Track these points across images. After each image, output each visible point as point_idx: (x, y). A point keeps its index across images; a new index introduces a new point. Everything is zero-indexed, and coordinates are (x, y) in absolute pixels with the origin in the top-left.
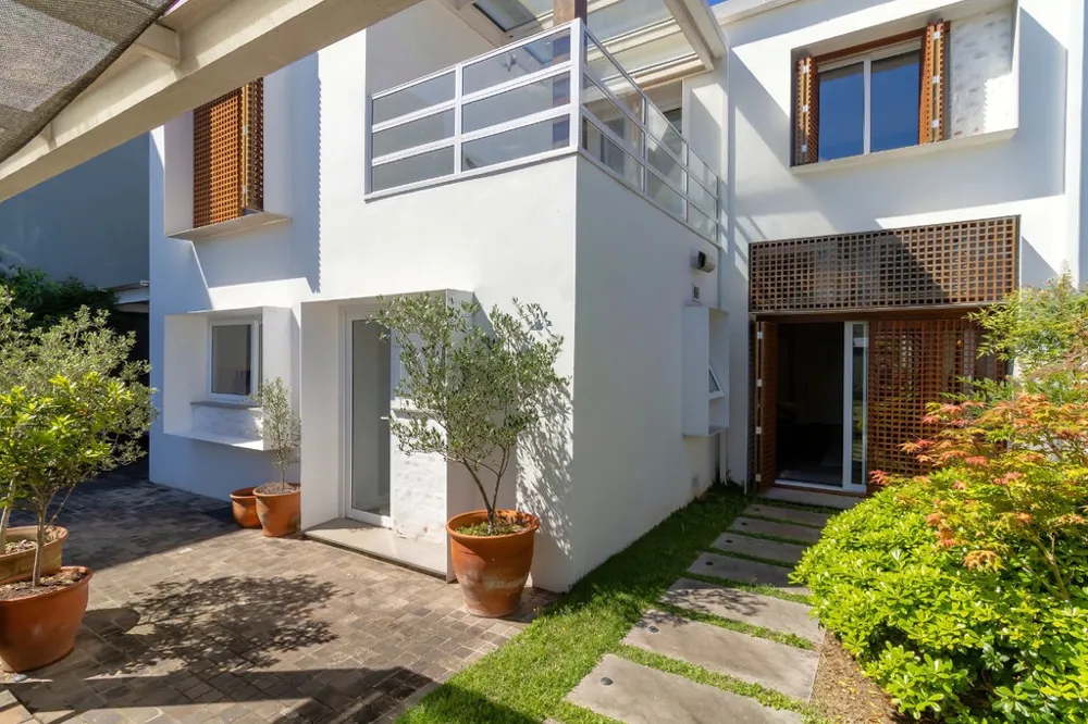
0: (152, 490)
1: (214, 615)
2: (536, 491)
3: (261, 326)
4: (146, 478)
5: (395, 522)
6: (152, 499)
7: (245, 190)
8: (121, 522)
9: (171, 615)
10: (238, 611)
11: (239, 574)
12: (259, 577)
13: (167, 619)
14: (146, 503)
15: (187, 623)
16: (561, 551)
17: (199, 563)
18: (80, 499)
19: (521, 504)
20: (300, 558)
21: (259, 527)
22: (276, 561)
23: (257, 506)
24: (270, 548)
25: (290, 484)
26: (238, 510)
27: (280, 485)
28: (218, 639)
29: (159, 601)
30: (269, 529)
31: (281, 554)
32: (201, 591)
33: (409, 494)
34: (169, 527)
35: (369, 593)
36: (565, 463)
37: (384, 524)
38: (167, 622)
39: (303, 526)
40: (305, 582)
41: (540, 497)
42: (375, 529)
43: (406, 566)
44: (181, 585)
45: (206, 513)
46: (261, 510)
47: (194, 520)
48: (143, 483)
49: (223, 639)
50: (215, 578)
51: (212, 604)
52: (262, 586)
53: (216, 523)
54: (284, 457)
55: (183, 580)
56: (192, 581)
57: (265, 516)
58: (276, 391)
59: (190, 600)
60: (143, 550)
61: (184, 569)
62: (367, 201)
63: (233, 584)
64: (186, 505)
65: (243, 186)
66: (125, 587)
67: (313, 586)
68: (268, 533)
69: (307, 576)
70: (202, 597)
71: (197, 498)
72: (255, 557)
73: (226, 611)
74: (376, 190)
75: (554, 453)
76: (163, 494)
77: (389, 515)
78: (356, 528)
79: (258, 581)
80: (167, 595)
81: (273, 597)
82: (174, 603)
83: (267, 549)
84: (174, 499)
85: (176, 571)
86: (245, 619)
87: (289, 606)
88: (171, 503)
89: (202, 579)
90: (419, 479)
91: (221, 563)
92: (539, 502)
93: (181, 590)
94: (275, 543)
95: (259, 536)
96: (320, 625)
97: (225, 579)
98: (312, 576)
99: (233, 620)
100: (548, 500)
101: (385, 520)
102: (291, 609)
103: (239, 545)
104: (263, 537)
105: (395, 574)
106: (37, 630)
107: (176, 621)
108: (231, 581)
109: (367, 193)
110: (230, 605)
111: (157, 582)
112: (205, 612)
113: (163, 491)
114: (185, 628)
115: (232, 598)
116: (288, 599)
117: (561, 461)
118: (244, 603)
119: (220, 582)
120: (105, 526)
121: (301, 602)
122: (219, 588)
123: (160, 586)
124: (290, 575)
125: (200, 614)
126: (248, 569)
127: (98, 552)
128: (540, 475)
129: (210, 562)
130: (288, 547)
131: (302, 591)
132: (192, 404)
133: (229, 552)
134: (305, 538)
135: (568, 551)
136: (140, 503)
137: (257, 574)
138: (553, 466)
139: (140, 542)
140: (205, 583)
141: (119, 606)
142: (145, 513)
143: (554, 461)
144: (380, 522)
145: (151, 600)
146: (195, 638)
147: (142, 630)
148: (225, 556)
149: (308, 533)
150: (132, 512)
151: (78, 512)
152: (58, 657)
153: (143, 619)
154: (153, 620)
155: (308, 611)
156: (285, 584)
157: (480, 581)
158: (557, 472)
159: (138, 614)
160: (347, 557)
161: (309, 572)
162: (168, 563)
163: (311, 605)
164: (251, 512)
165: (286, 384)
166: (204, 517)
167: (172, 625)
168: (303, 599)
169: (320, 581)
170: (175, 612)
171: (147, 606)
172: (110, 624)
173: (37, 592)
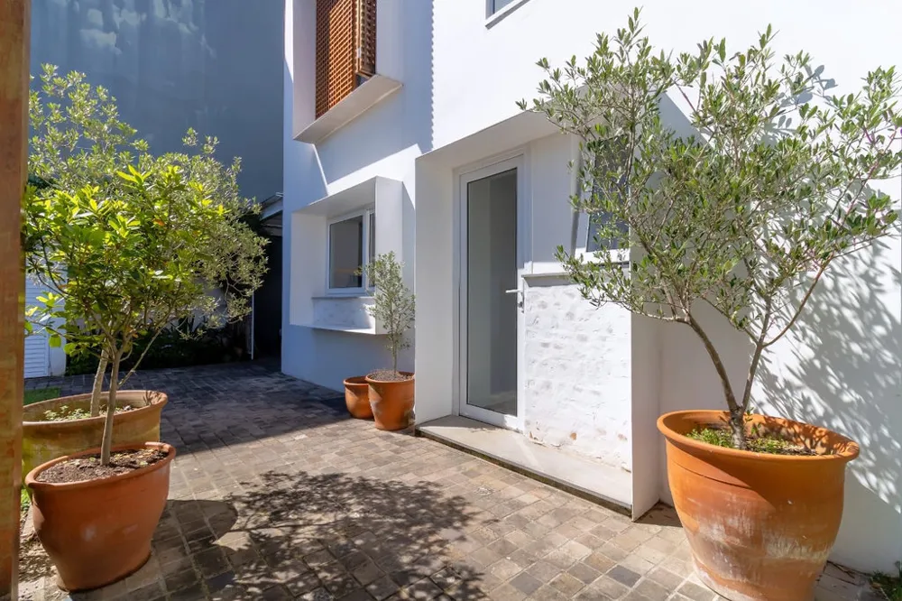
0: (284, 379)
1: (321, 529)
2: (797, 382)
3: (373, 217)
4: (280, 370)
5: (528, 423)
6: (281, 386)
7: (359, 52)
8: (252, 404)
9: (271, 520)
10: (350, 527)
11: (352, 471)
12: (374, 478)
13: (266, 526)
14: (276, 390)
15: (288, 538)
16: (872, 494)
17: (311, 453)
18: (227, 383)
19: (760, 404)
20: (417, 459)
21: (370, 418)
22: (391, 459)
23: (370, 393)
24: (385, 443)
25: (401, 373)
26: (350, 398)
27: (391, 372)
28: (322, 575)
29: (264, 496)
30: (382, 421)
31: (396, 452)
32: (308, 489)
33: (548, 386)
34: (290, 412)
35: (521, 523)
36: (879, 330)
37: (508, 424)
38: (264, 532)
39: (417, 421)
40: (428, 493)
41: (808, 393)
42: (498, 431)
43: (558, 485)
44: (291, 478)
45: (322, 402)
46: (373, 398)
47: (311, 407)
48: (277, 374)
49: (329, 576)
50: (325, 474)
51: (319, 510)
52: (377, 492)
53: (331, 411)
54: (396, 341)
55: (294, 471)
56: (303, 473)
57: (377, 405)
58: (388, 267)
59: (295, 501)
60: (263, 433)
61: (296, 458)
62: (489, 26)
63: (345, 484)
64: (307, 393)
65: (357, 50)
66: (233, 473)
67: (440, 500)
68: (381, 426)
69: (429, 483)
70: (310, 498)
71: (316, 387)
72: (370, 452)
73: (335, 525)
74: (500, 8)
75: (848, 313)
76: (291, 383)
77: (516, 415)
78: (476, 427)
79: (373, 484)
80: (272, 489)
81: (392, 512)
82: (277, 502)
83: (381, 444)
84: (297, 388)
85: (287, 459)
86: (359, 542)
87: (414, 529)
88: (295, 391)
89: (312, 474)
90: (563, 366)
91: (333, 455)
92: (806, 402)
93: (287, 485)
94: (389, 437)
95: (372, 428)
96: (465, 574)
97: (336, 476)
98: (437, 485)
99: (343, 542)
100: (832, 398)
101: (509, 420)
102: (419, 535)
103: (352, 435)
104: (376, 430)
105: (545, 494)
106: (89, 533)
107: (275, 532)
108: (342, 480)
109: (488, 15)
110: (340, 516)
111: (265, 471)
112: (309, 524)
113: (291, 380)
114: (283, 546)
115: (342, 506)
116: (413, 519)
117: (868, 327)
118: (356, 515)
119: (331, 479)
120: (237, 406)
121: (428, 525)
122: (328, 488)
123: (267, 477)
124: (410, 480)
125: (305, 525)
126: (361, 466)
127: (224, 431)
128: (808, 353)
129: (322, 452)
130: (403, 444)
131: (427, 507)
132: (313, 298)
133: (343, 443)
134: (418, 434)
135: (890, 495)
136: (272, 388)
137: (373, 474)
138: (843, 337)
139: (261, 423)
140: (315, 479)
141: (220, 498)
142: (272, 398)
143: (846, 327)
144: (503, 421)
145: (254, 495)
146: (294, 567)
147: (234, 541)
148: (337, 447)
149: (423, 428)
150: (261, 396)
151: (221, 394)
152: (122, 573)
153: (240, 521)
154: (250, 526)
155: (442, 543)
156: (405, 491)
157: (756, 540)
158: (856, 348)
159: (236, 514)
160: (472, 464)
161: (431, 478)
162: (281, 449)
163: (445, 533)
164: (363, 401)
165: (398, 260)
166: (321, 405)
167: (268, 538)
168: (432, 520)
169: (448, 494)
170: (276, 517)
171: (248, 502)
172: (203, 524)
173: (101, 474)
